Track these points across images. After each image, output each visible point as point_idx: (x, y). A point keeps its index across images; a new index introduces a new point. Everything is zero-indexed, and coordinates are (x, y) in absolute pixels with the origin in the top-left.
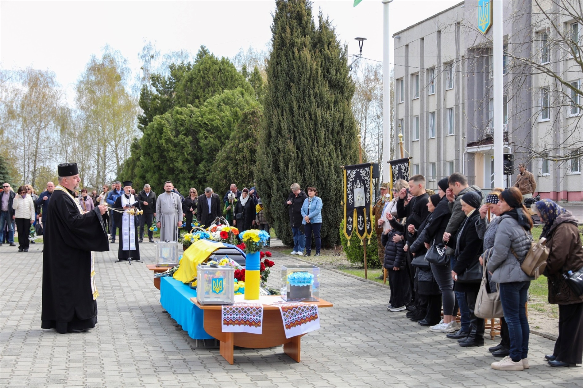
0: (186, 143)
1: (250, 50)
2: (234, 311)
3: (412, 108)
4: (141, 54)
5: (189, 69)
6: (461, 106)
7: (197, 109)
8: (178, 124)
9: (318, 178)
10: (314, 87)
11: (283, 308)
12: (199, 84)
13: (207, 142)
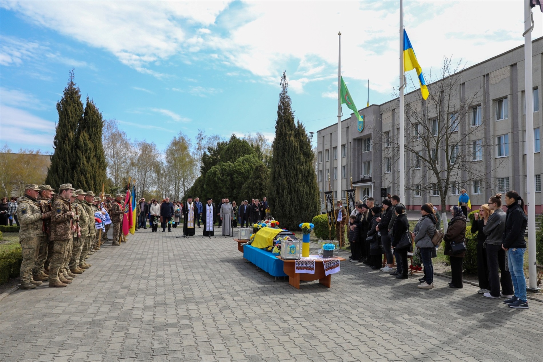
0: (227, 180)
1: (249, 136)
2: (301, 263)
3: (326, 165)
4: (197, 137)
5: (226, 144)
6: (349, 165)
7: (233, 164)
8: (223, 171)
9: (297, 198)
10: (296, 155)
11: (324, 261)
12: (232, 152)
13: (238, 179)
